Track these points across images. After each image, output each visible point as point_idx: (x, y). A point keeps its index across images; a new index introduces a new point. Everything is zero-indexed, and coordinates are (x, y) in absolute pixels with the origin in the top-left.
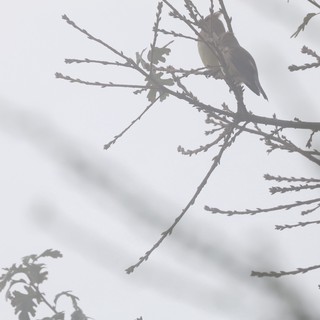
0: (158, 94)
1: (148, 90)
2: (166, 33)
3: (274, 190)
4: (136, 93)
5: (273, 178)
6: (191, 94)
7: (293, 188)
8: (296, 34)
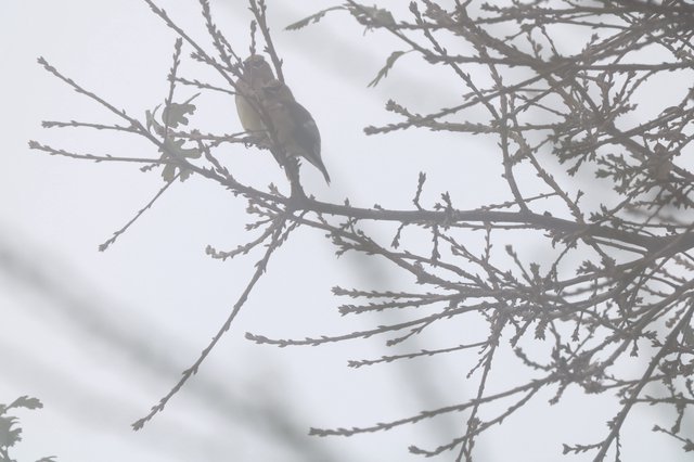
0: (177, 170)
1: (163, 166)
2: (186, 83)
3: (345, 310)
4: (144, 170)
5: (346, 292)
6: (225, 172)
7: (372, 307)
8: (376, 81)
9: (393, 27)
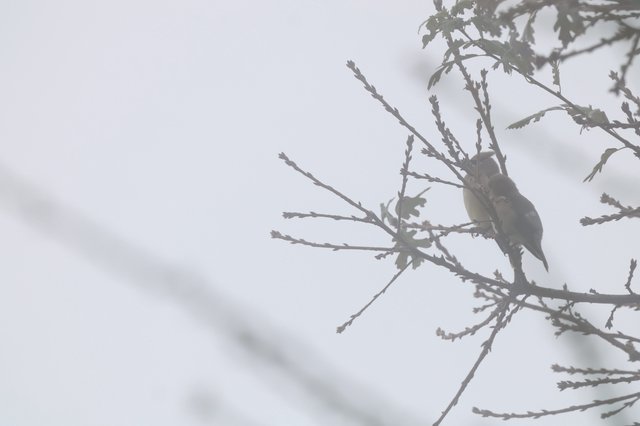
0: (410, 259)
1: (396, 255)
2: (418, 177)
3: (563, 386)
4: (378, 257)
5: (563, 369)
6: (454, 259)
7: (588, 383)
8: (591, 177)
9: (607, 126)
